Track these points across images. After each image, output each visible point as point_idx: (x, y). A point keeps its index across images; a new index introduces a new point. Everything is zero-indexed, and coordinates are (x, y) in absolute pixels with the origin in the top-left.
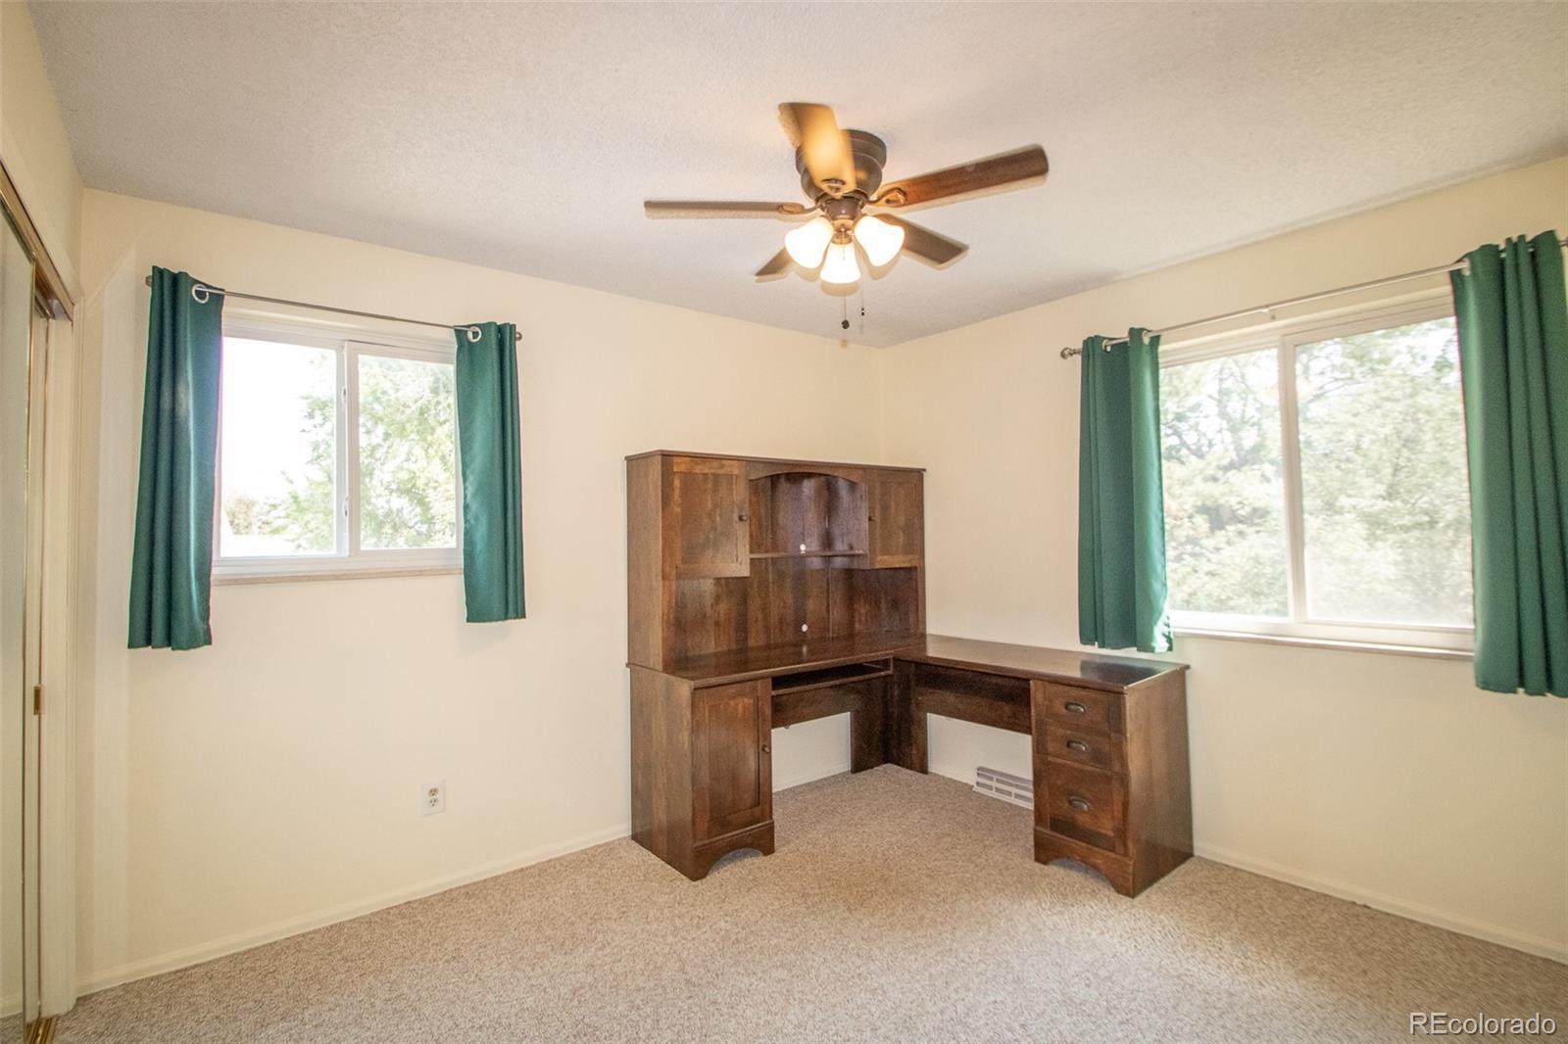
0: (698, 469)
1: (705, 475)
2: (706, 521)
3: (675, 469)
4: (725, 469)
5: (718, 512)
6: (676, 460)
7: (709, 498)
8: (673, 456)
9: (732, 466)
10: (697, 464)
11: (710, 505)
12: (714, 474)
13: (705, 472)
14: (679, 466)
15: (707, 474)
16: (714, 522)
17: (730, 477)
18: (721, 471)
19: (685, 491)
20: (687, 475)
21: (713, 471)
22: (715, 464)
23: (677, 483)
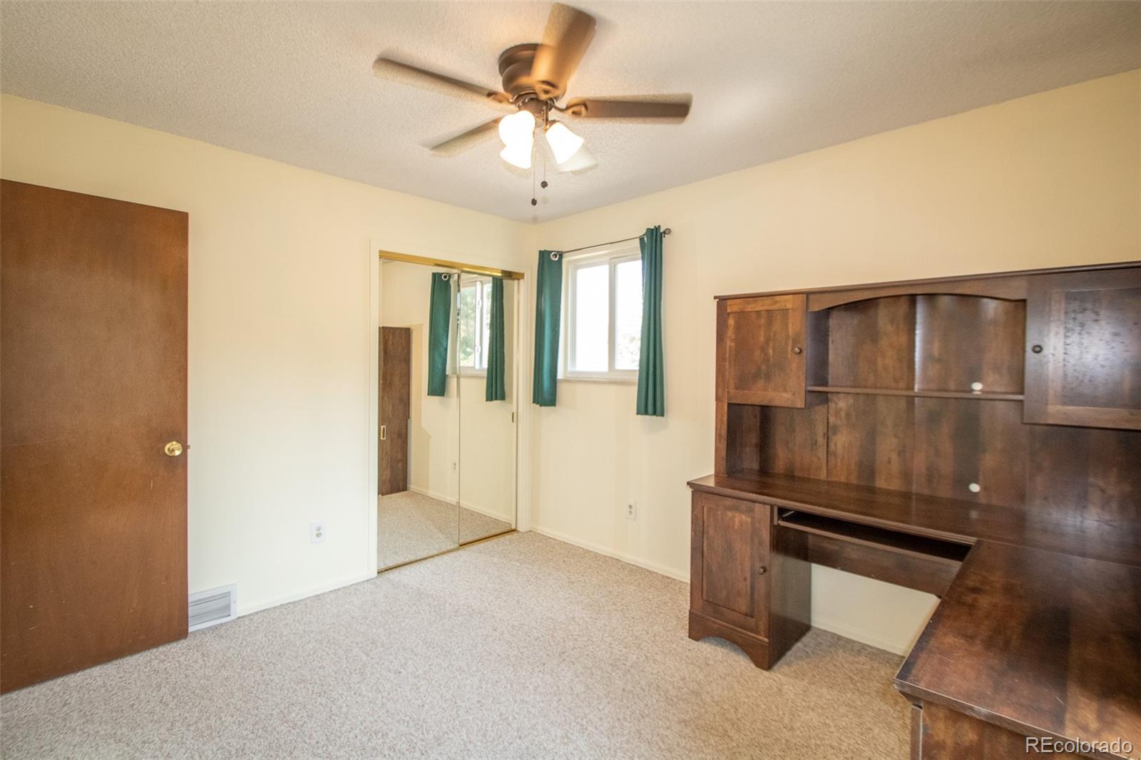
0: (749, 308)
1: (758, 312)
2: (757, 352)
3: (729, 310)
4: (778, 305)
5: (771, 344)
6: (729, 302)
7: (762, 333)
8: (726, 299)
9: (787, 301)
10: (748, 303)
11: (762, 339)
12: (768, 311)
13: (757, 309)
14: (733, 307)
15: (760, 311)
16: (766, 354)
17: (785, 311)
18: (775, 307)
19: (738, 327)
20: (741, 314)
21: (765, 308)
22: (768, 301)
23: (731, 322)
